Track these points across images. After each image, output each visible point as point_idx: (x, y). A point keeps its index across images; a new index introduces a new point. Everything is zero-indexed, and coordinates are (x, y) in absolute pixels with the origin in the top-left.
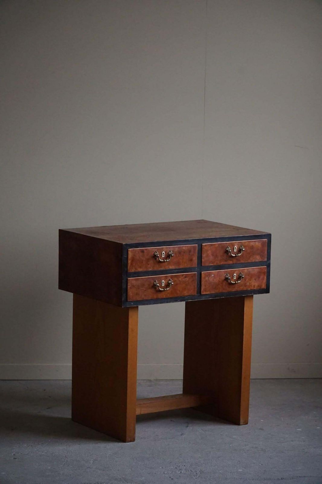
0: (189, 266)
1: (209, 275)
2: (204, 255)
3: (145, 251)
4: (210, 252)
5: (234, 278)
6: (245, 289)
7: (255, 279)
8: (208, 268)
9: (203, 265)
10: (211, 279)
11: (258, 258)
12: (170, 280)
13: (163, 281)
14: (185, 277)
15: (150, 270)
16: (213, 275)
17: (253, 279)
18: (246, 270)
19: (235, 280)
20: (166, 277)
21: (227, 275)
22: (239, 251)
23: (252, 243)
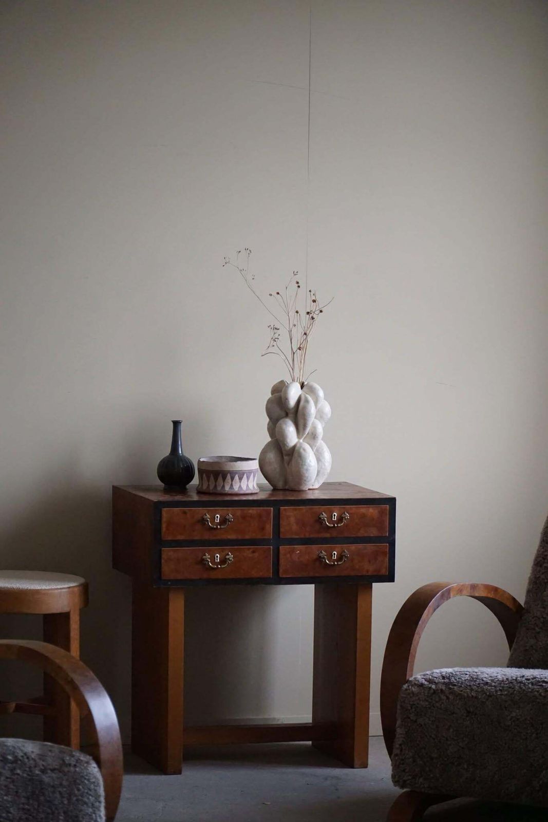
0: (259, 536)
1: (293, 551)
2: (283, 523)
3: (188, 511)
4: (292, 520)
5: (333, 558)
6: (353, 574)
7: (369, 561)
8: (291, 542)
9: (281, 536)
10: (295, 557)
11: (373, 532)
12: (229, 555)
13: (218, 555)
14: (254, 552)
15: (197, 538)
16: (298, 552)
17: (366, 560)
18: (353, 547)
19: (334, 561)
20: (223, 550)
21: (322, 553)
22: (340, 519)
23: (363, 509)
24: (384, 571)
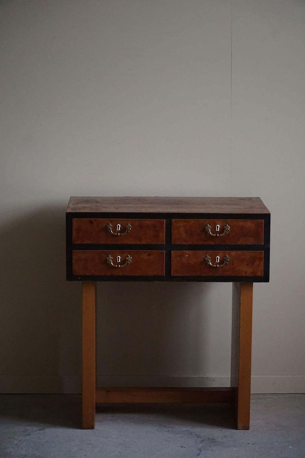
0: (154, 243)
1: (182, 255)
2: (174, 232)
3: (94, 221)
4: (182, 230)
5: (216, 261)
6: (233, 274)
7: (247, 265)
8: (181, 247)
9: (173, 243)
10: (184, 260)
11: (251, 241)
12: (128, 257)
13: (120, 257)
14: (149, 255)
15: (101, 243)
16: (187, 256)
17: (245, 264)
18: (233, 253)
19: (218, 263)
20: (123, 253)
21: (207, 257)
22: (222, 230)
23: (241, 223)
24: (260, 273)
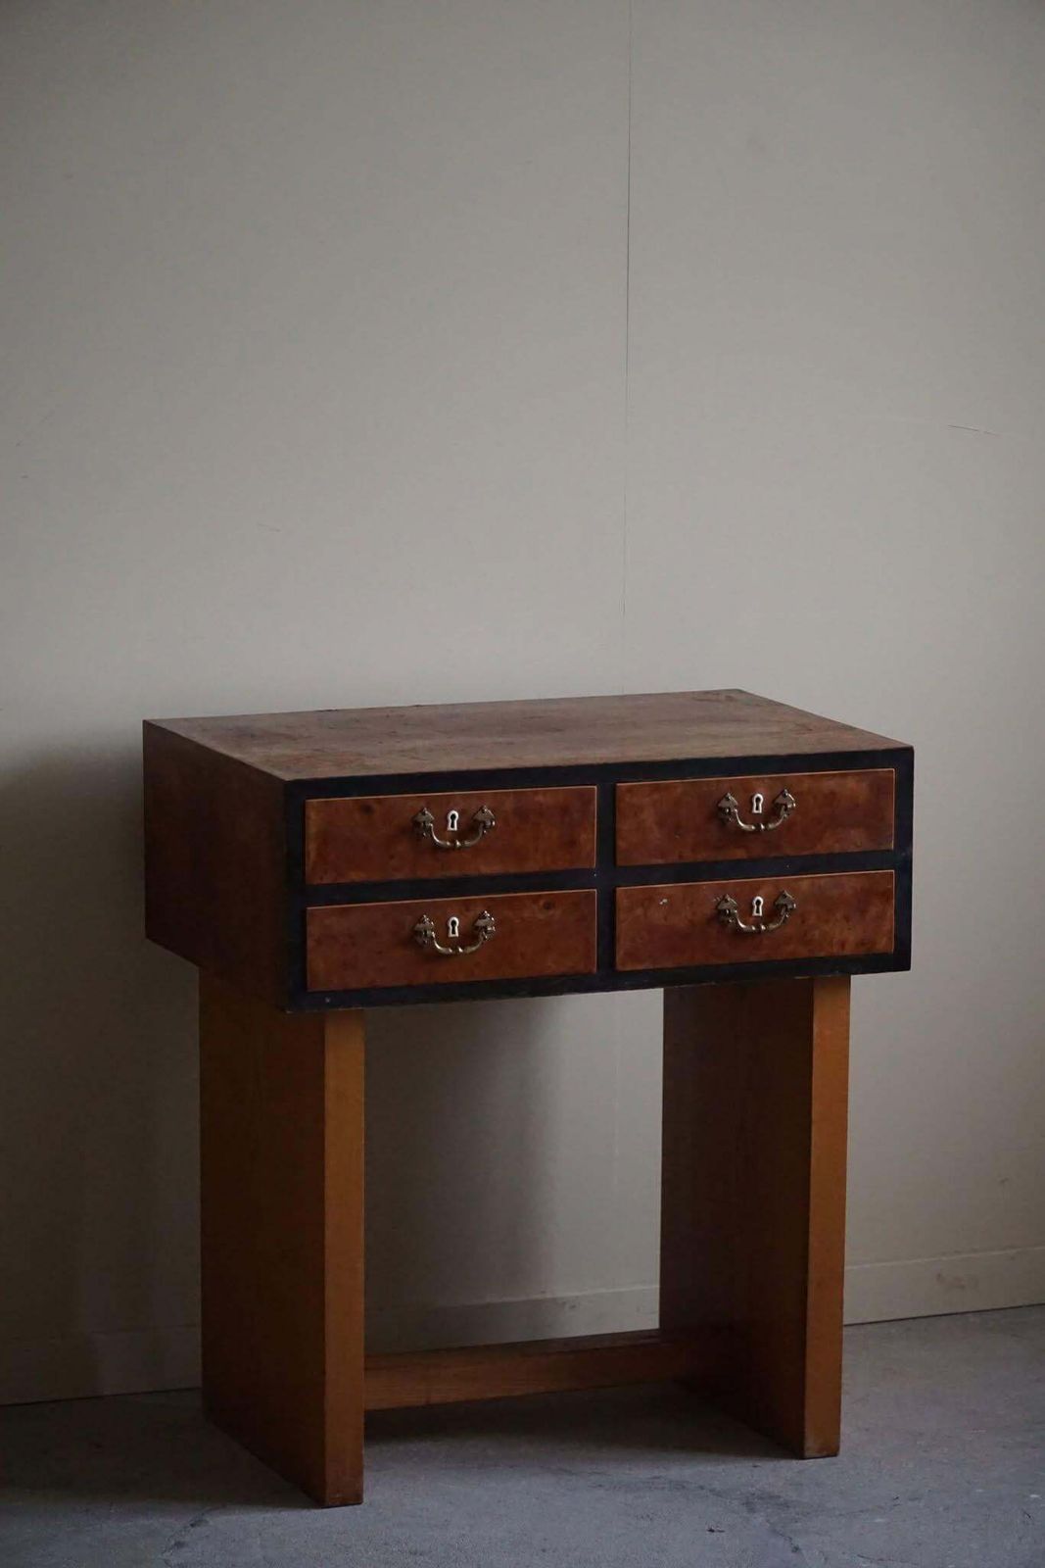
0: (561, 866)
1: (650, 899)
2: (625, 826)
3: (375, 806)
4: (648, 817)
5: (755, 914)
6: (803, 952)
7: (847, 919)
8: (645, 874)
9: (620, 863)
10: (657, 916)
11: (856, 840)
12: (484, 918)
13: (456, 919)
14: (548, 906)
15: (399, 876)
16: (665, 901)
17: (839, 915)
18: (805, 882)
19: (758, 920)
20: (467, 905)
21: (726, 901)
22: (773, 810)
23: (831, 782)
24: (885, 944)
